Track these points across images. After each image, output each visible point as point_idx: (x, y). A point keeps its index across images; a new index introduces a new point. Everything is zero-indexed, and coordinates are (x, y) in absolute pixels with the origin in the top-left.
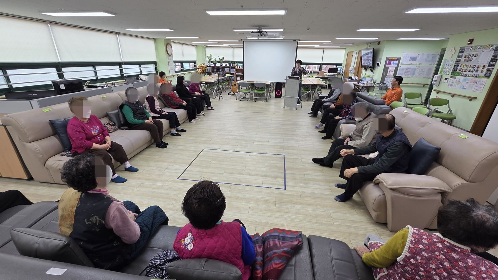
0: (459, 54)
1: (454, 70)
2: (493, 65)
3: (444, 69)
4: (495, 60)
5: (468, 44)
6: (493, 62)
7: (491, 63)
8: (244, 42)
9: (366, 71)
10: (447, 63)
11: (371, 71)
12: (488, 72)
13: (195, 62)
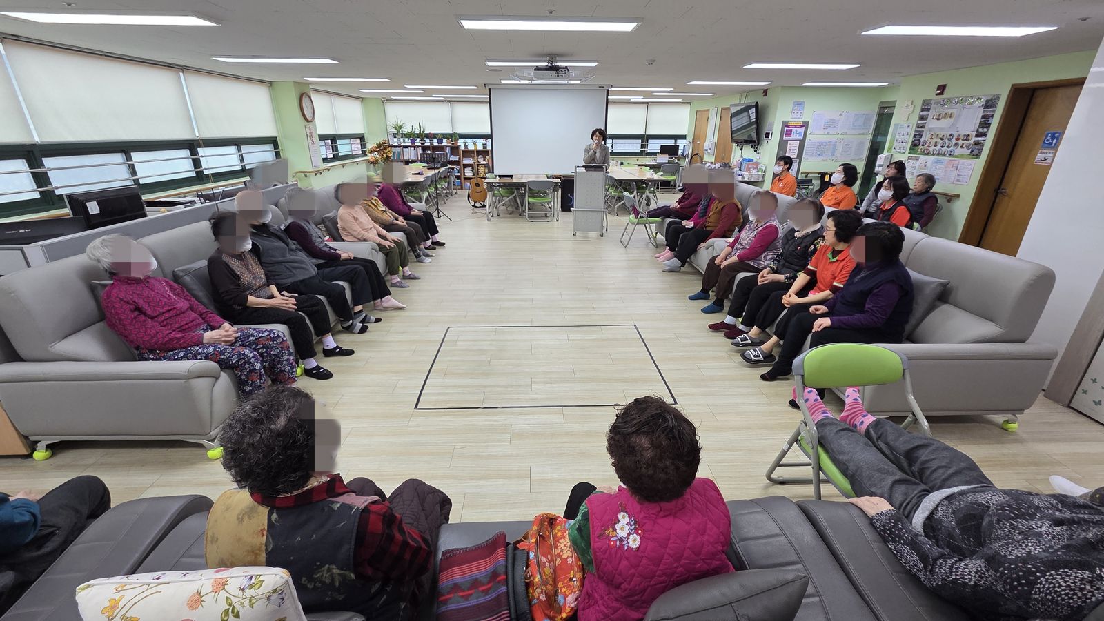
0: (922, 113)
1: (915, 145)
2: (984, 135)
3: (895, 143)
4: (986, 124)
5: (937, 95)
6: (983, 127)
7: (980, 130)
8: (490, 89)
9: (741, 149)
10: (899, 130)
11: (753, 149)
12: (977, 147)
13: (362, 137)
